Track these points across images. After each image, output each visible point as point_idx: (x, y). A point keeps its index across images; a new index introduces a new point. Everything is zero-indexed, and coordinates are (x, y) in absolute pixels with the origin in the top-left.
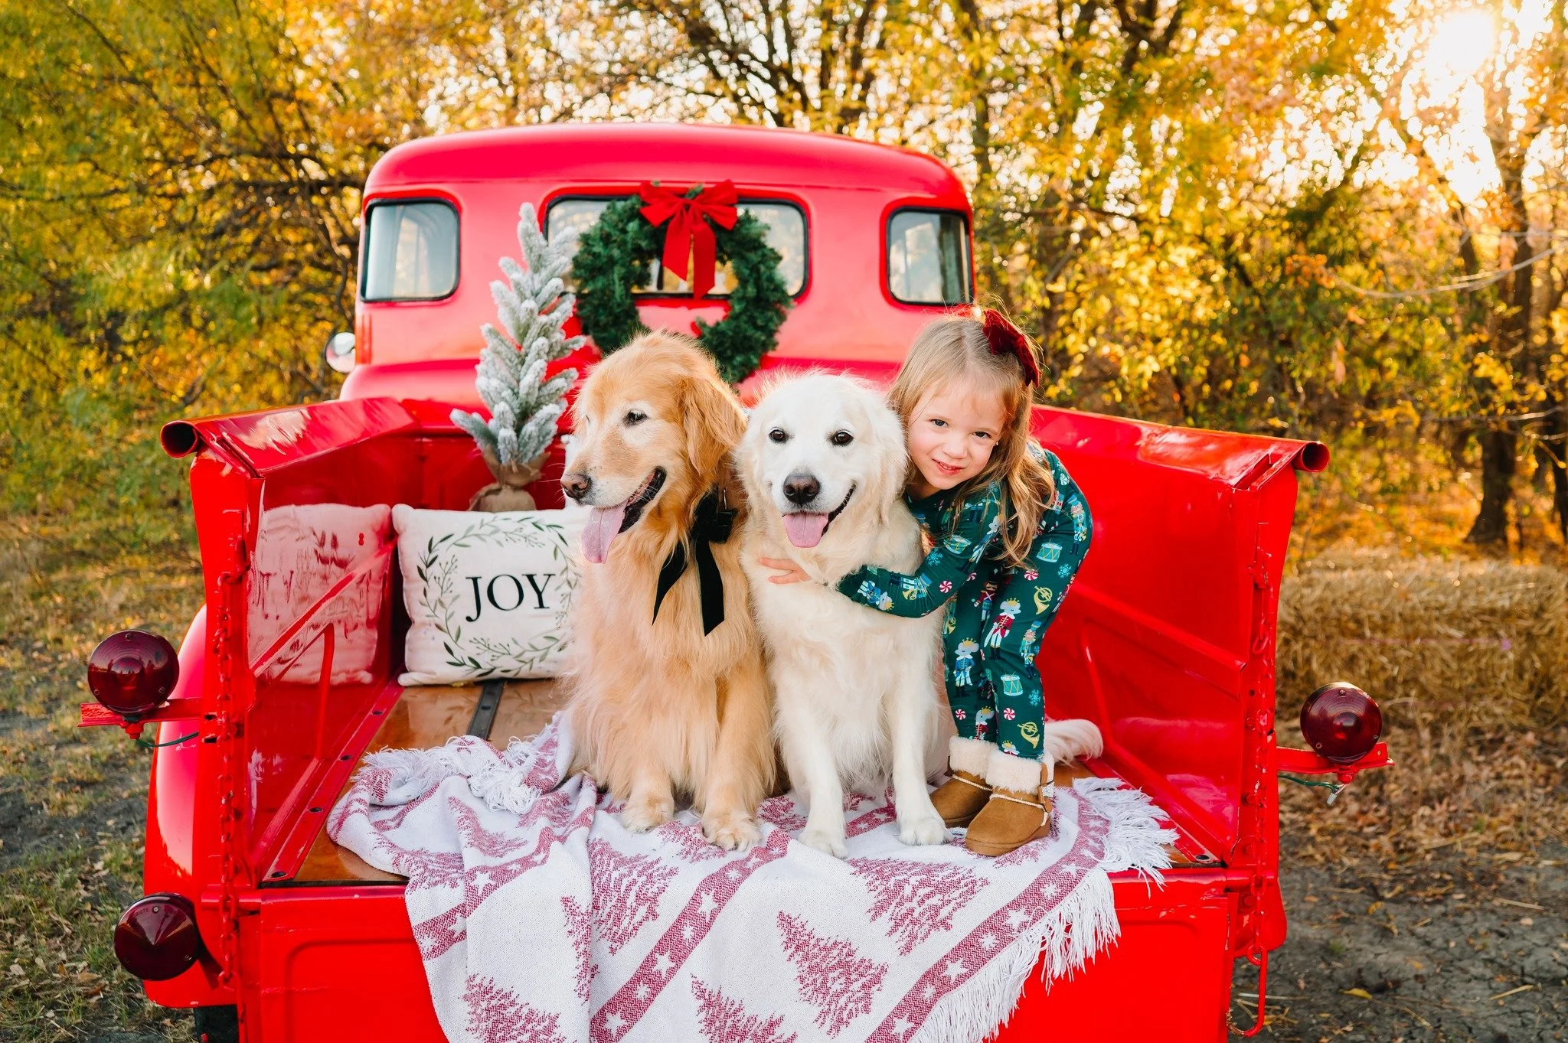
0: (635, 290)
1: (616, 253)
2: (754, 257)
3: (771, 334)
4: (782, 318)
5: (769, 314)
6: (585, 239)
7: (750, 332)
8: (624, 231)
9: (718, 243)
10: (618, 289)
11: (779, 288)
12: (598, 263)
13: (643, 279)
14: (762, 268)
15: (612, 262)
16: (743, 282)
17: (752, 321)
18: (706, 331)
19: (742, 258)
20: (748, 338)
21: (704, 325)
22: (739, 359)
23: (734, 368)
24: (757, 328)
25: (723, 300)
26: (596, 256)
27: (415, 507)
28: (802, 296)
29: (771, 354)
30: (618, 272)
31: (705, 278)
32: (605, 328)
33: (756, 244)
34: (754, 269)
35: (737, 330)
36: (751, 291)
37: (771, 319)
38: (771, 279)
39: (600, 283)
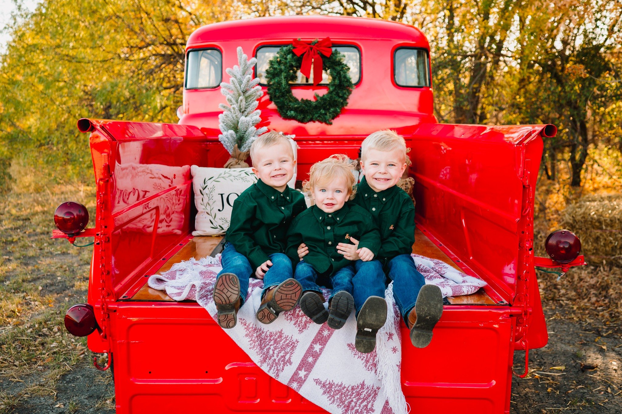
0: (290, 82)
1: (283, 67)
2: (338, 68)
3: (345, 99)
4: (350, 92)
5: (344, 91)
6: (271, 63)
7: (337, 98)
8: (286, 59)
9: (324, 63)
10: (284, 82)
11: (348, 80)
12: (276, 72)
13: (294, 78)
14: (342, 73)
15: (281, 71)
16: (334, 79)
17: (337, 94)
18: (319, 99)
19: (334, 69)
20: (336, 101)
21: (318, 96)
22: (332, 110)
23: (330, 113)
24: (340, 97)
25: (325, 86)
26: (275, 69)
27: (199, 166)
28: (358, 84)
29: (346, 108)
30: (283, 75)
31: (318, 77)
32: (279, 98)
33: (340, 63)
34: (339, 73)
35: (331, 98)
36: (337, 82)
37: (345, 93)
38: (345, 77)
39: (277, 79)
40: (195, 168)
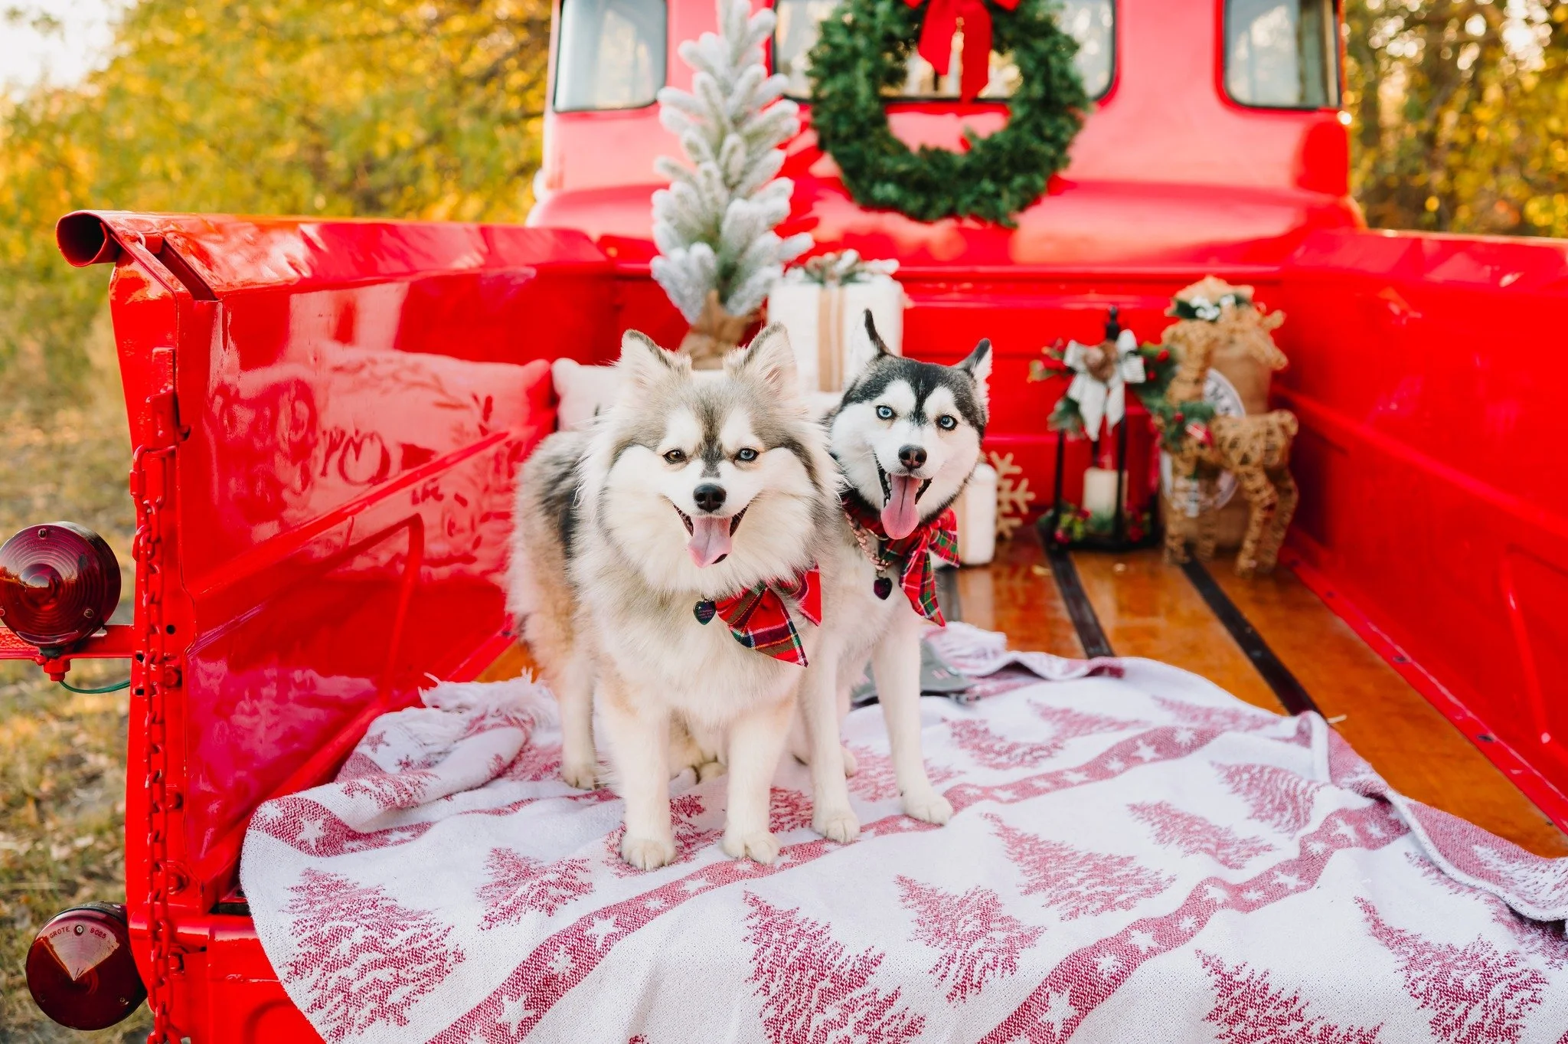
0: (888, 91)
1: (861, 42)
2: (1042, 45)
3: (1062, 147)
4: (1078, 125)
5: (1062, 121)
6: (826, 28)
7: (1035, 144)
8: (872, 14)
9: (995, 28)
10: (863, 90)
11: (1074, 86)
12: (839, 57)
13: (897, 76)
14: (1053, 61)
15: (856, 54)
16: (1027, 78)
17: (1038, 131)
18: (976, 145)
19: (1027, 47)
20: (1030, 152)
21: (973, 136)
22: (1019, 181)
23: (1012, 192)
24: (1044, 139)
25: (998, 105)
26: (836, 48)
27: (583, 361)
28: (1106, 97)
29: (1064, 174)
30: (863, 67)
31: (975, 73)
32: (846, 141)
33: (1046, 29)
34: (1043, 62)
35: (1017, 142)
36: (1037, 90)
37: (1061, 129)
38: (1064, 75)
39: (840, 82)
40: (567, 372)
